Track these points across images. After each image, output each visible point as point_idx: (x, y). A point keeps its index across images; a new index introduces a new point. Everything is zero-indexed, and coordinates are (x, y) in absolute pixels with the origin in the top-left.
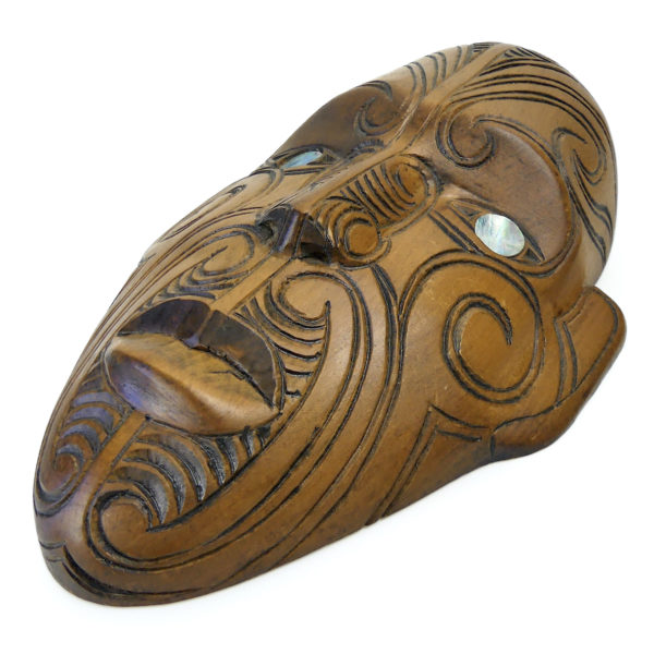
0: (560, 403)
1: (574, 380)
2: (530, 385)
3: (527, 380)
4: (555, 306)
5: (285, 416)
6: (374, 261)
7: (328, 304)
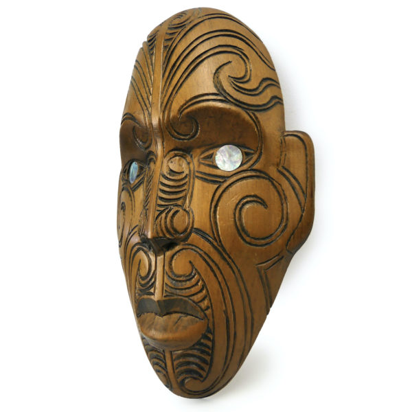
0: (304, 210)
1: (303, 192)
2: (287, 213)
3: (285, 212)
4: (273, 164)
5: (211, 319)
6: (192, 227)
7: (190, 262)
